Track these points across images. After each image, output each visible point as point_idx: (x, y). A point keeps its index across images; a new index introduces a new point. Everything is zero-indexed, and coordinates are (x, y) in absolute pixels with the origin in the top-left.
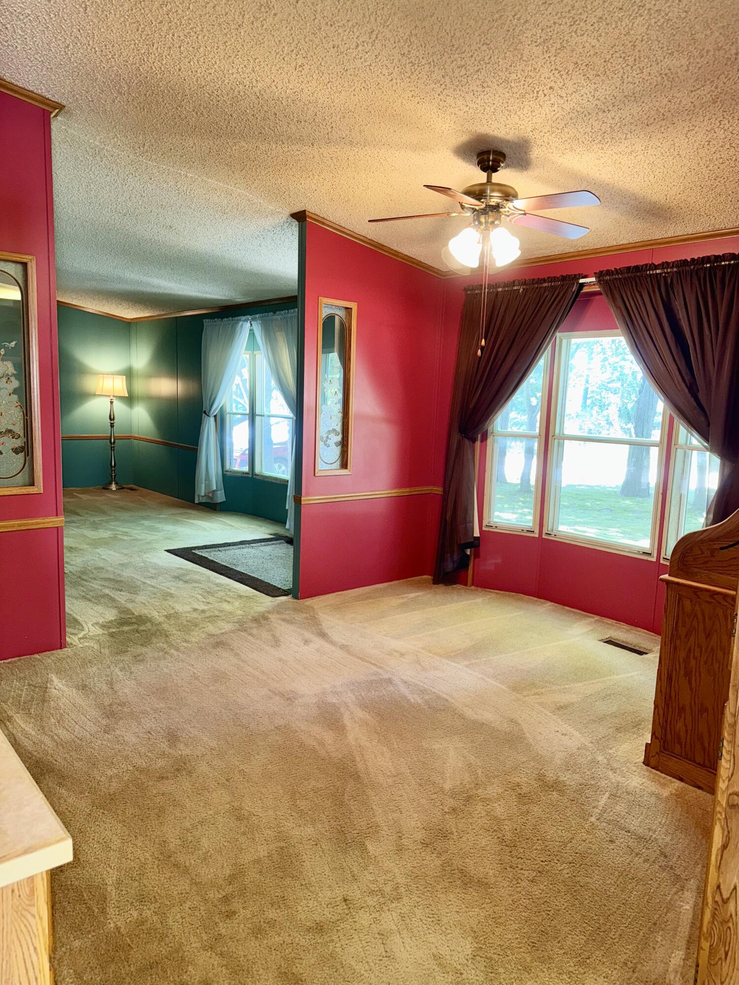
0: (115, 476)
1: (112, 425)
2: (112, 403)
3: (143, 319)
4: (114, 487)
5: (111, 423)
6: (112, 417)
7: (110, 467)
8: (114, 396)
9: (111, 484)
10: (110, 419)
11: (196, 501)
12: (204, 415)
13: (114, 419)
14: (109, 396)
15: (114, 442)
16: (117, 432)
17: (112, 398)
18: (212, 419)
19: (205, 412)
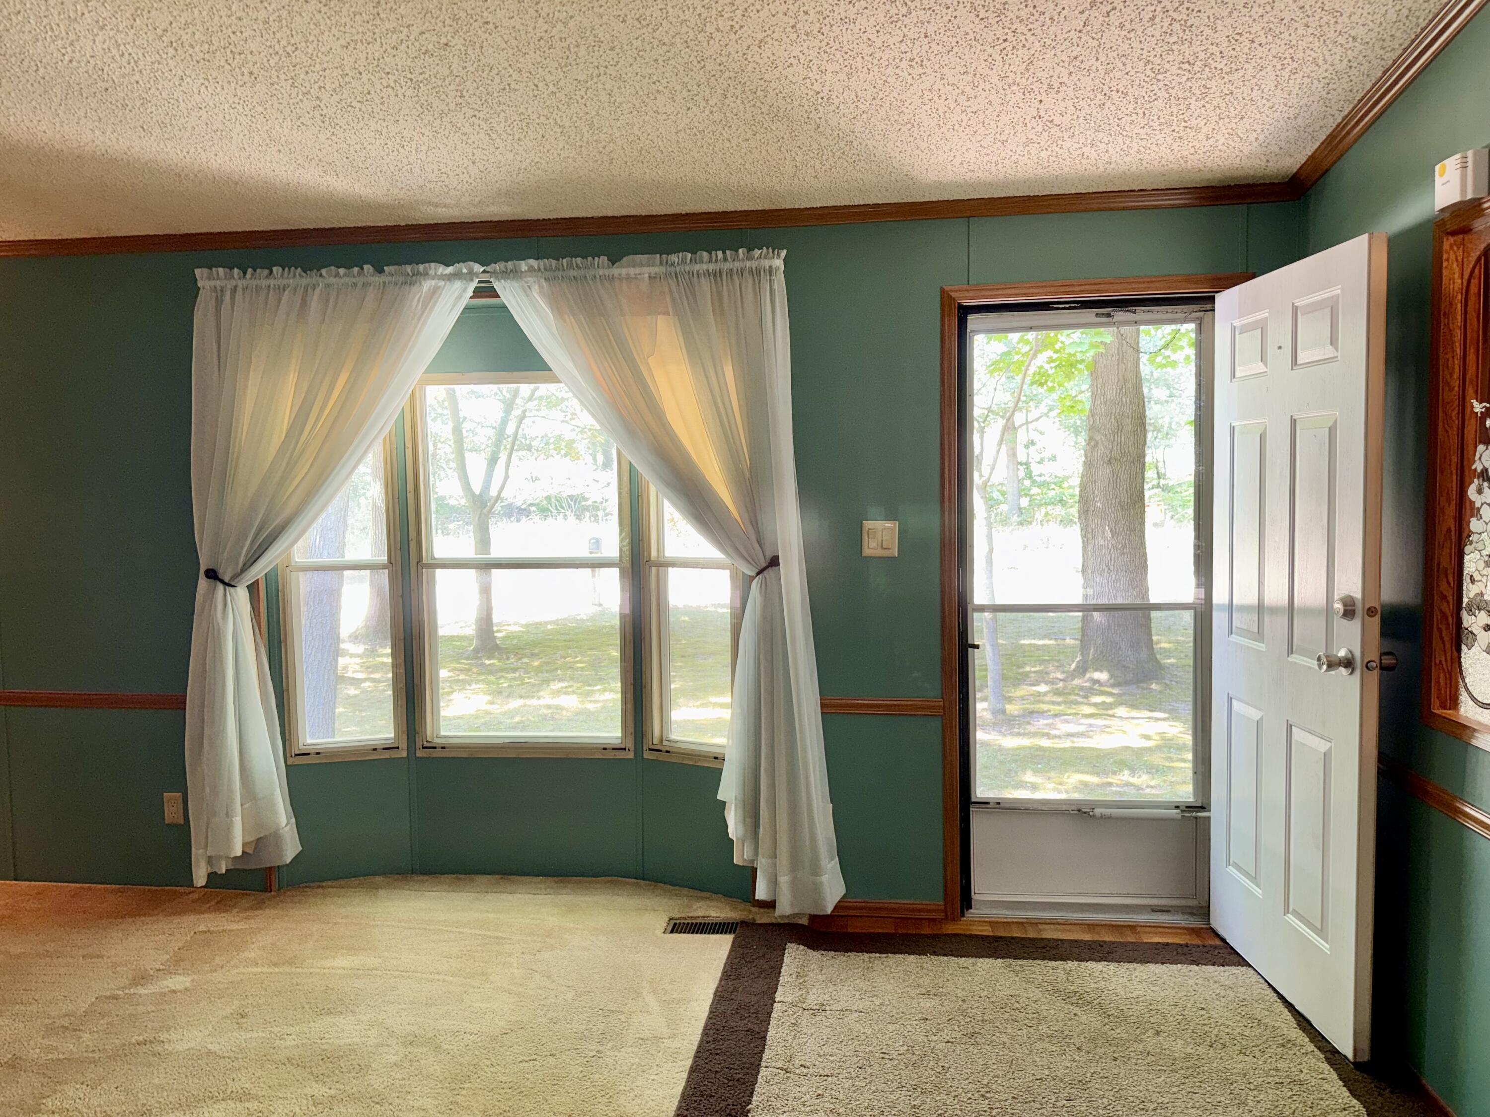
11: (200, 878)
12: (203, 583)
18: (241, 595)
19: (212, 574)
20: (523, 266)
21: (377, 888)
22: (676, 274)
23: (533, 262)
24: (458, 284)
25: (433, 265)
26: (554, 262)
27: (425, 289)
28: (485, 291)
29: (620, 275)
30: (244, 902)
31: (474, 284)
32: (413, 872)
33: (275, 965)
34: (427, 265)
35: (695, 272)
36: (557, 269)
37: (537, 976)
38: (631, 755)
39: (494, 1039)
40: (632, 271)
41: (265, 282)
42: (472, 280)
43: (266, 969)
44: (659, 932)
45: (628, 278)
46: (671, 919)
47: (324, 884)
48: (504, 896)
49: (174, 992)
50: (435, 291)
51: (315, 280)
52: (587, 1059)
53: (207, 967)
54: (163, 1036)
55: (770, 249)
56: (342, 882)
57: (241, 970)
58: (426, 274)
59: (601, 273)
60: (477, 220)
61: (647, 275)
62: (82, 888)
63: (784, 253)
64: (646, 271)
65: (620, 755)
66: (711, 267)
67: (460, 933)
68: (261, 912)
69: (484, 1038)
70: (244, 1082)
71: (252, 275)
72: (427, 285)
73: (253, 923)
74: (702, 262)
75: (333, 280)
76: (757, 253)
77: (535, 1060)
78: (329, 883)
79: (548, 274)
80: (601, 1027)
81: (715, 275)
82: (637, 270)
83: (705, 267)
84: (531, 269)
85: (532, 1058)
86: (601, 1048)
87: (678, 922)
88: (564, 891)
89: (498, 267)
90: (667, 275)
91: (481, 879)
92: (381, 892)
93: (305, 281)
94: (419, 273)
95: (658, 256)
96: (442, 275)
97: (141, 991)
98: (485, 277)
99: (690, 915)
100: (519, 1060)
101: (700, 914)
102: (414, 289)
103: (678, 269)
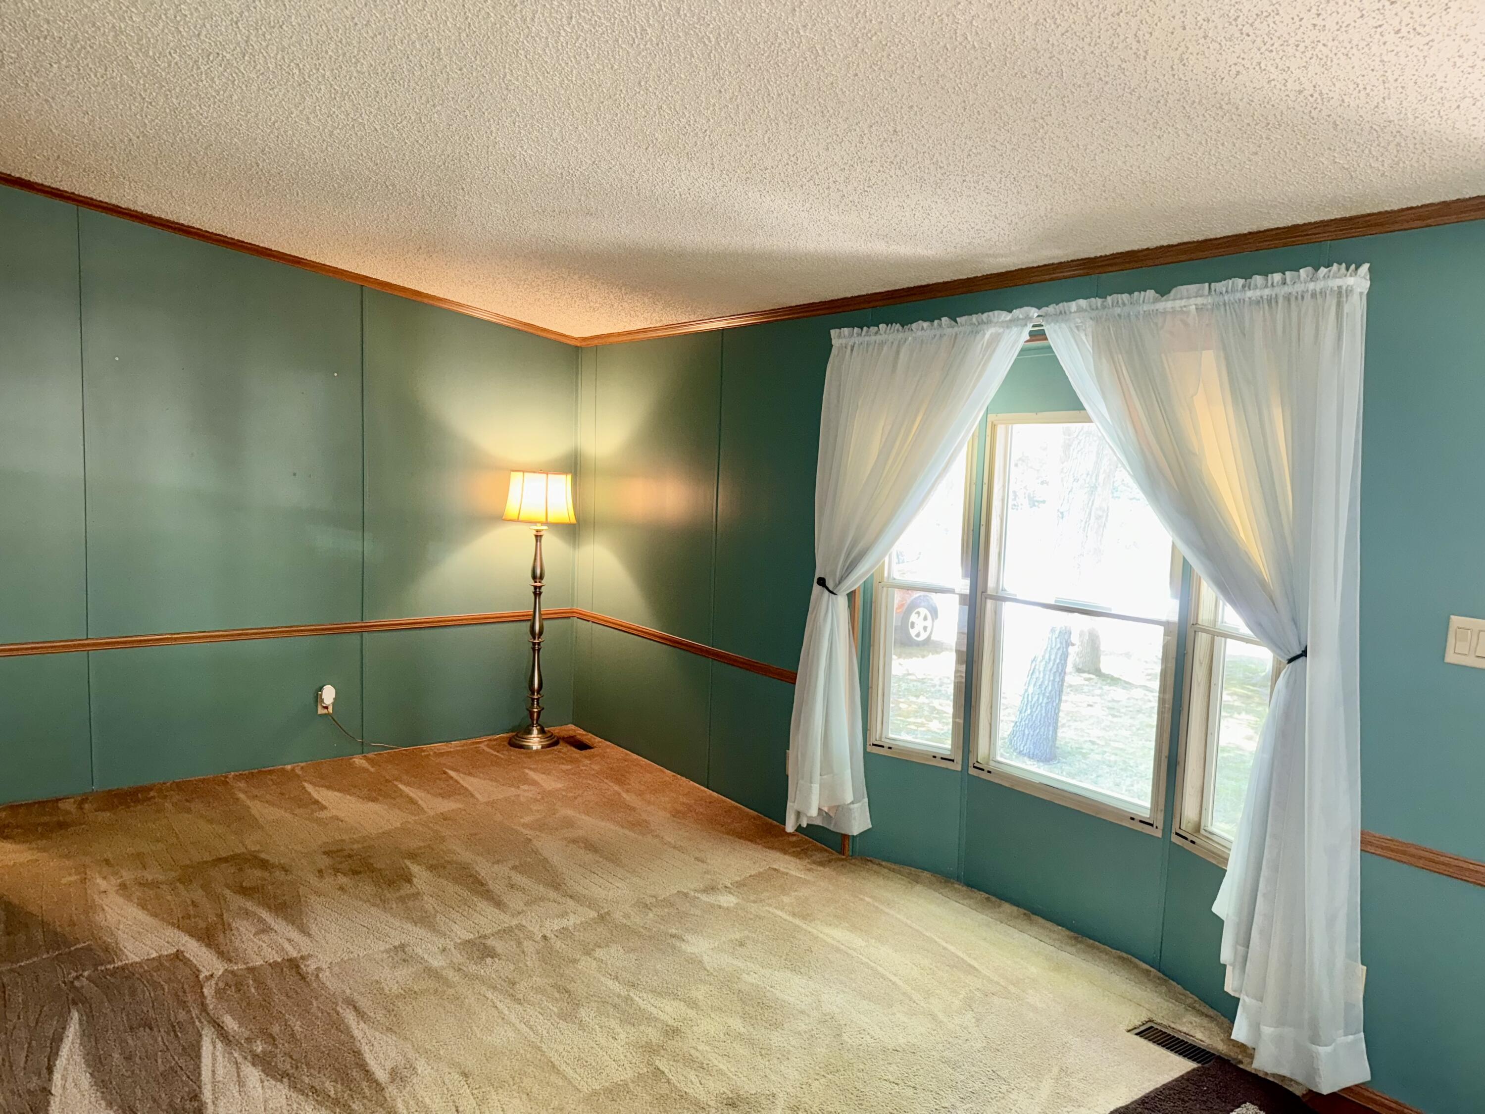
0: (539, 713)
1: (537, 592)
2: (538, 537)
3: (621, 339)
4: (535, 741)
5: (535, 587)
6: (538, 572)
7: (527, 693)
8: (546, 523)
9: (530, 732)
10: (534, 577)
11: (790, 827)
12: (816, 588)
13: (541, 577)
14: (534, 523)
15: (541, 633)
16: (547, 604)
17: (539, 527)
18: (841, 601)
19: (822, 582)
20: (1073, 306)
21: (917, 880)
22: (1225, 304)
23: (1082, 302)
24: (1015, 330)
25: (996, 312)
26: (1099, 301)
27: (987, 336)
28: (1038, 335)
29: (1165, 309)
30: (818, 856)
31: (1029, 328)
32: (958, 879)
33: (794, 915)
34: (991, 313)
35: (1247, 299)
36: (1104, 307)
37: (970, 1015)
38: (1159, 834)
39: (884, 1050)
40: (1178, 304)
41: (873, 338)
42: (1026, 325)
43: (785, 916)
44: (1123, 1028)
45: (1174, 312)
46: (1150, 1021)
47: (883, 863)
48: (1012, 930)
49: (720, 907)
50: (996, 339)
51: (907, 333)
52: (937, 1107)
53: (752, 898)
54: (688, 937)
55: (1344, 265)
56: (896, 867)
57: (771, 909)
58: (989, 322)
59: (1145, 309)
60: (1041, 264)
61: (1194, 307)
62: (736, 808)
63: (1366, 266)
64: (1192, 304)
65: (1147, 829)
66: (1267, 292)
67: (944, 948)
68: (821, 868)
69: (879, 1045)
70: (700, 993)
71: (867, 332)
72: (990, 332)
73: (809, 877)
74: (1256, 287)
75: (919, 333)
76: (1323, 271)
77: (897, 1084)
78: (889, 865)
79: (1094, 313)
80: (978, 1086)
81: (1269, 301)
82: (1183, 302)
83: (1258, 293)
84: (1080, 310)
85: (897, 1081)
86: (958, 1104)
87: (1155, 1026)
88: (1069, 948)
89: (1051, 309)
90: (1216, 306)
91: (1007, 907)
92: (919, 888)
93: (901, 335)
94: (983, 322)
95: (1207, 285)
96: (1003, 322)
97: (704, 898)
98: (1040, 321)
99: (1173, 1025)
100: (886, 1078)
101: (1184, 1029)
102: (979, 337)
103: (1226, 298)
